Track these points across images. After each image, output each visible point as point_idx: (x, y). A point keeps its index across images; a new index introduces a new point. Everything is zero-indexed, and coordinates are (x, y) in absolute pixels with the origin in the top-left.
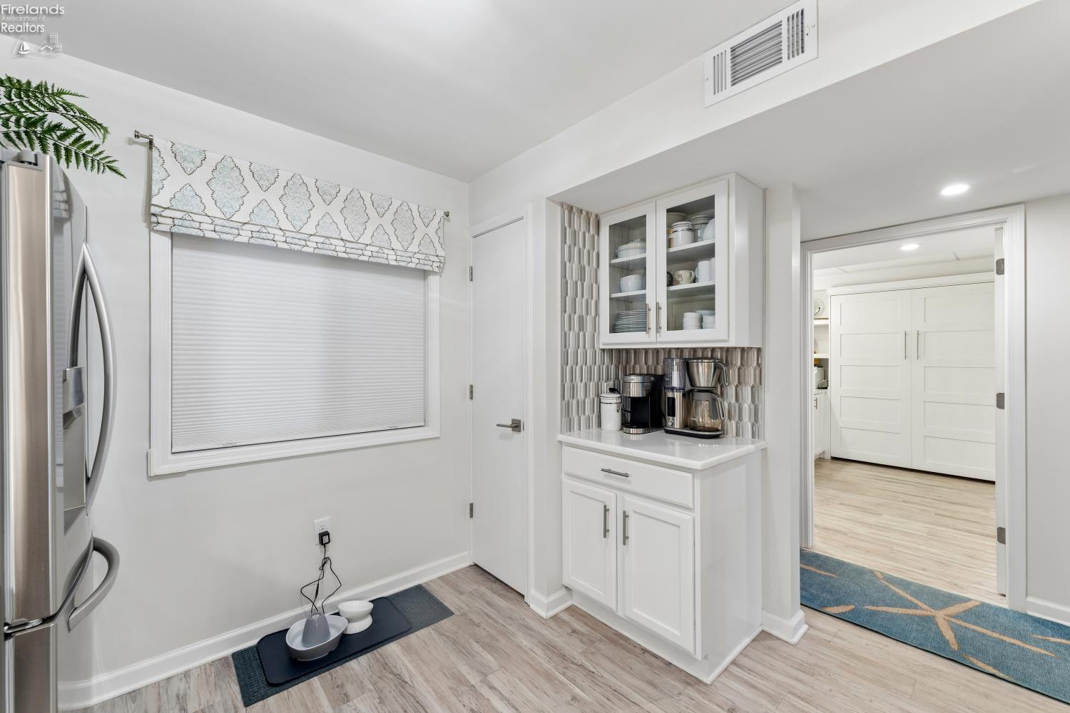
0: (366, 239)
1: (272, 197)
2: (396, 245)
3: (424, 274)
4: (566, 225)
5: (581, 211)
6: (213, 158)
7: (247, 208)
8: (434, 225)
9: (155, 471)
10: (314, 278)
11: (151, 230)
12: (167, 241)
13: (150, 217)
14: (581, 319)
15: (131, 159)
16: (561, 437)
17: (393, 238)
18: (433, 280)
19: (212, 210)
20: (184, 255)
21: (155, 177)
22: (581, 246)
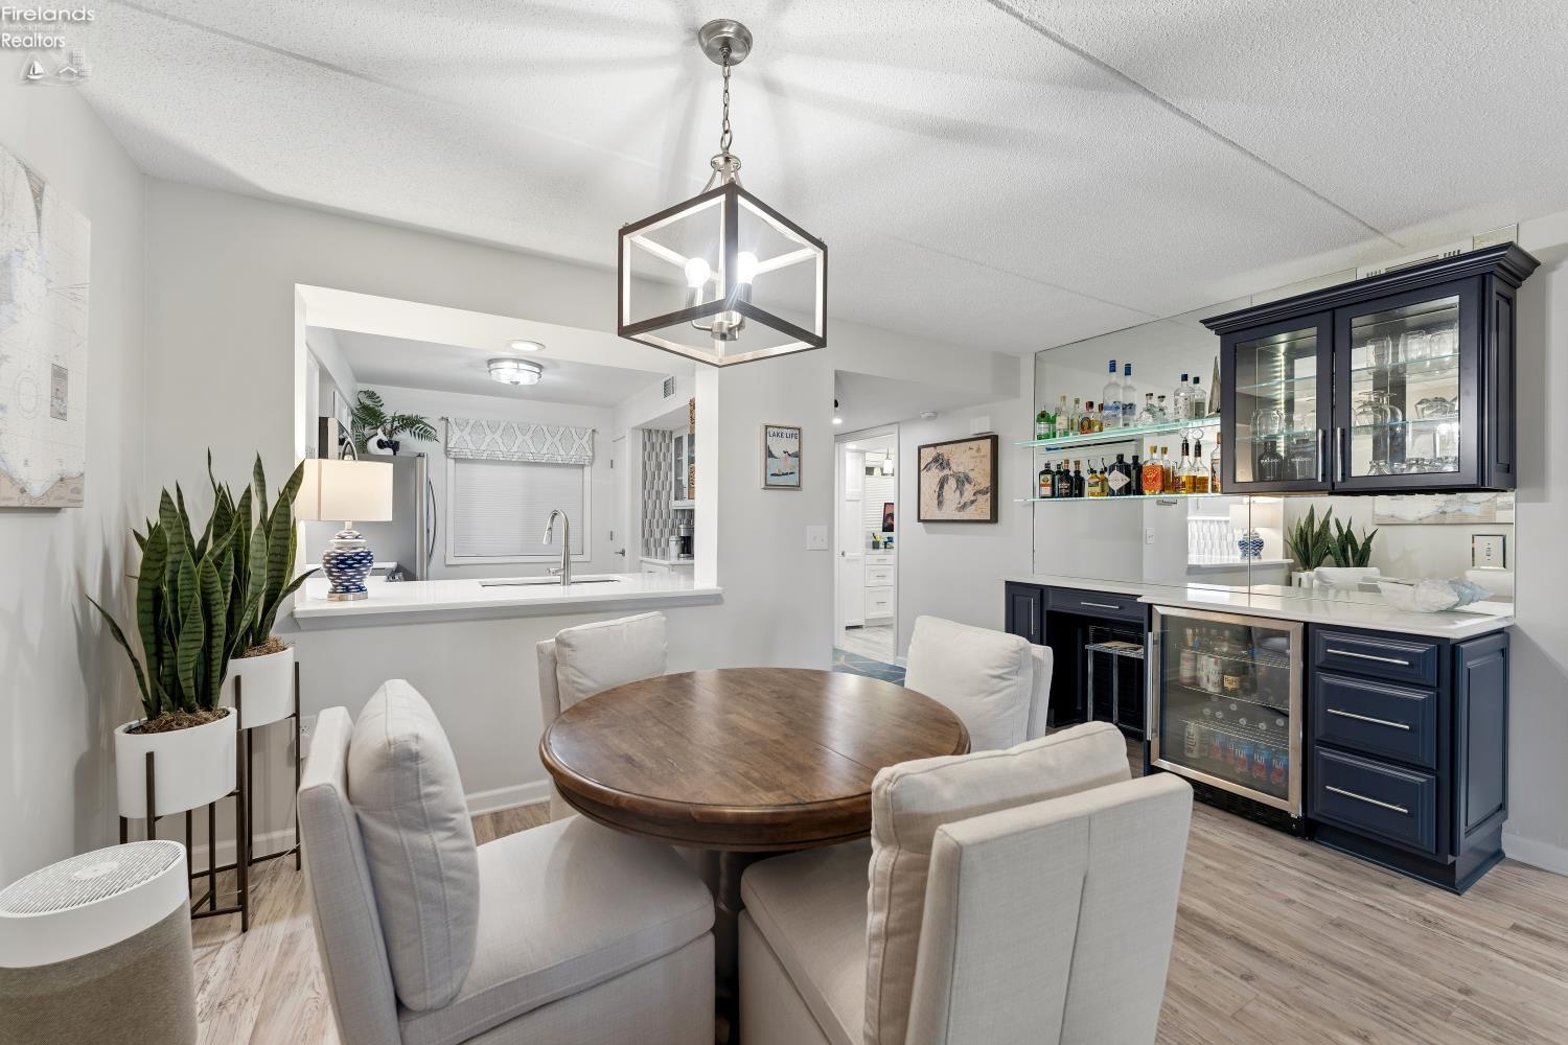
0: (544, 451)
1: (497, 436)
2: (562, 452)
3: (583, 466)
4: (646, 440)
5: (658, 431)
6: (471, 422)
7: (486, 443)
8: (586, 438)
9: (448, 563)
10: (518, 473)
11: (447, 457)
12: (453, 461)
13: (447, 452)
14: (658, 493)
15: (440, 427)
16: (641, 558)
17: (560, 449)
18: (587, 470)
19: (471, 446)
20: (461, 466)
21: (449, 435)
22: (658, 450)
